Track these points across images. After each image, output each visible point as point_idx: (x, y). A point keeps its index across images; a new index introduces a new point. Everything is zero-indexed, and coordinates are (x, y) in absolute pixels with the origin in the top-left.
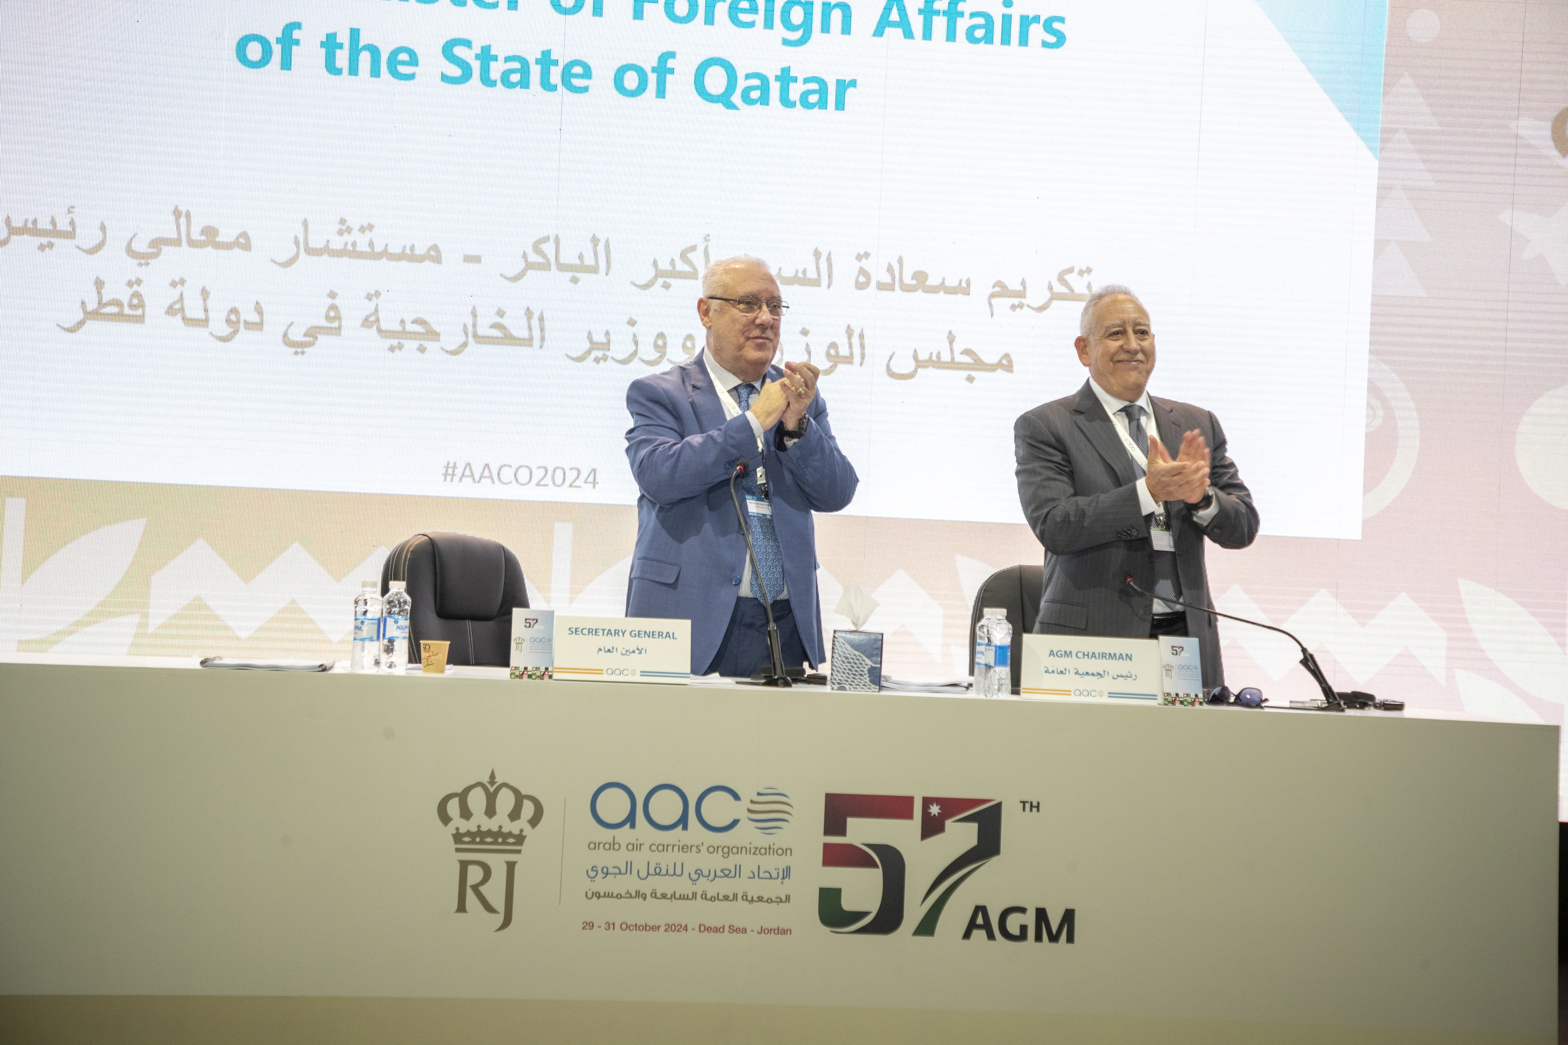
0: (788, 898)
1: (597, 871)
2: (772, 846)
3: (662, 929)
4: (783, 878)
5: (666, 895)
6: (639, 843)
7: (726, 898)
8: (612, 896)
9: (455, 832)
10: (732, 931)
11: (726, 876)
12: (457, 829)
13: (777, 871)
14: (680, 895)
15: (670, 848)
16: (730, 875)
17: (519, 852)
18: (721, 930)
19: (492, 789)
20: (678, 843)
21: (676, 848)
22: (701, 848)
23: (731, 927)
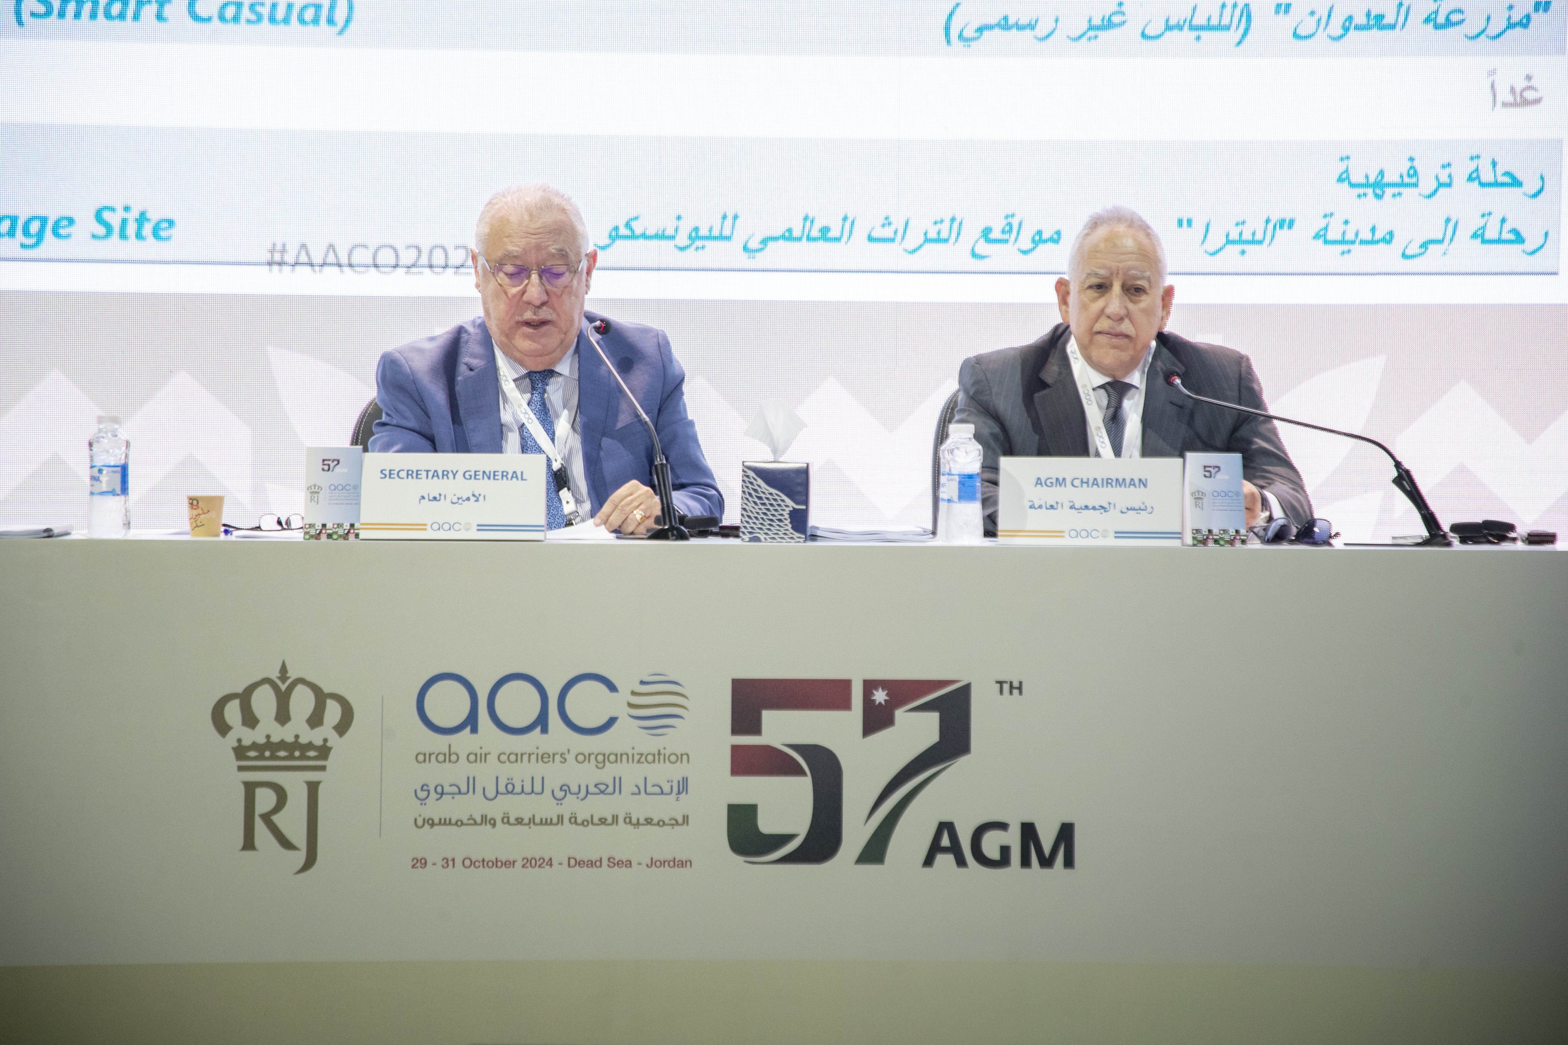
0: (686, 819)
1: (429, 791)
2: (662, 751)
3: (519, 864)
4: (679, 793)
5: (522, 819)
6: (483, 751)
7: (603, 821)
8: (450, 824)
9: (236, 744)
10: (612, 865)
11: (602, 792)
12: (239, 741)
13: (670, 784)
14: (541, 819)
15: (525, 757)
16: (608, 791)
17: (323, 768)
18: (598, 863)
19: (283, 687)
20: (536, 751)
21: (533, 757)
22: (567, 756)
23: (612, 860)
